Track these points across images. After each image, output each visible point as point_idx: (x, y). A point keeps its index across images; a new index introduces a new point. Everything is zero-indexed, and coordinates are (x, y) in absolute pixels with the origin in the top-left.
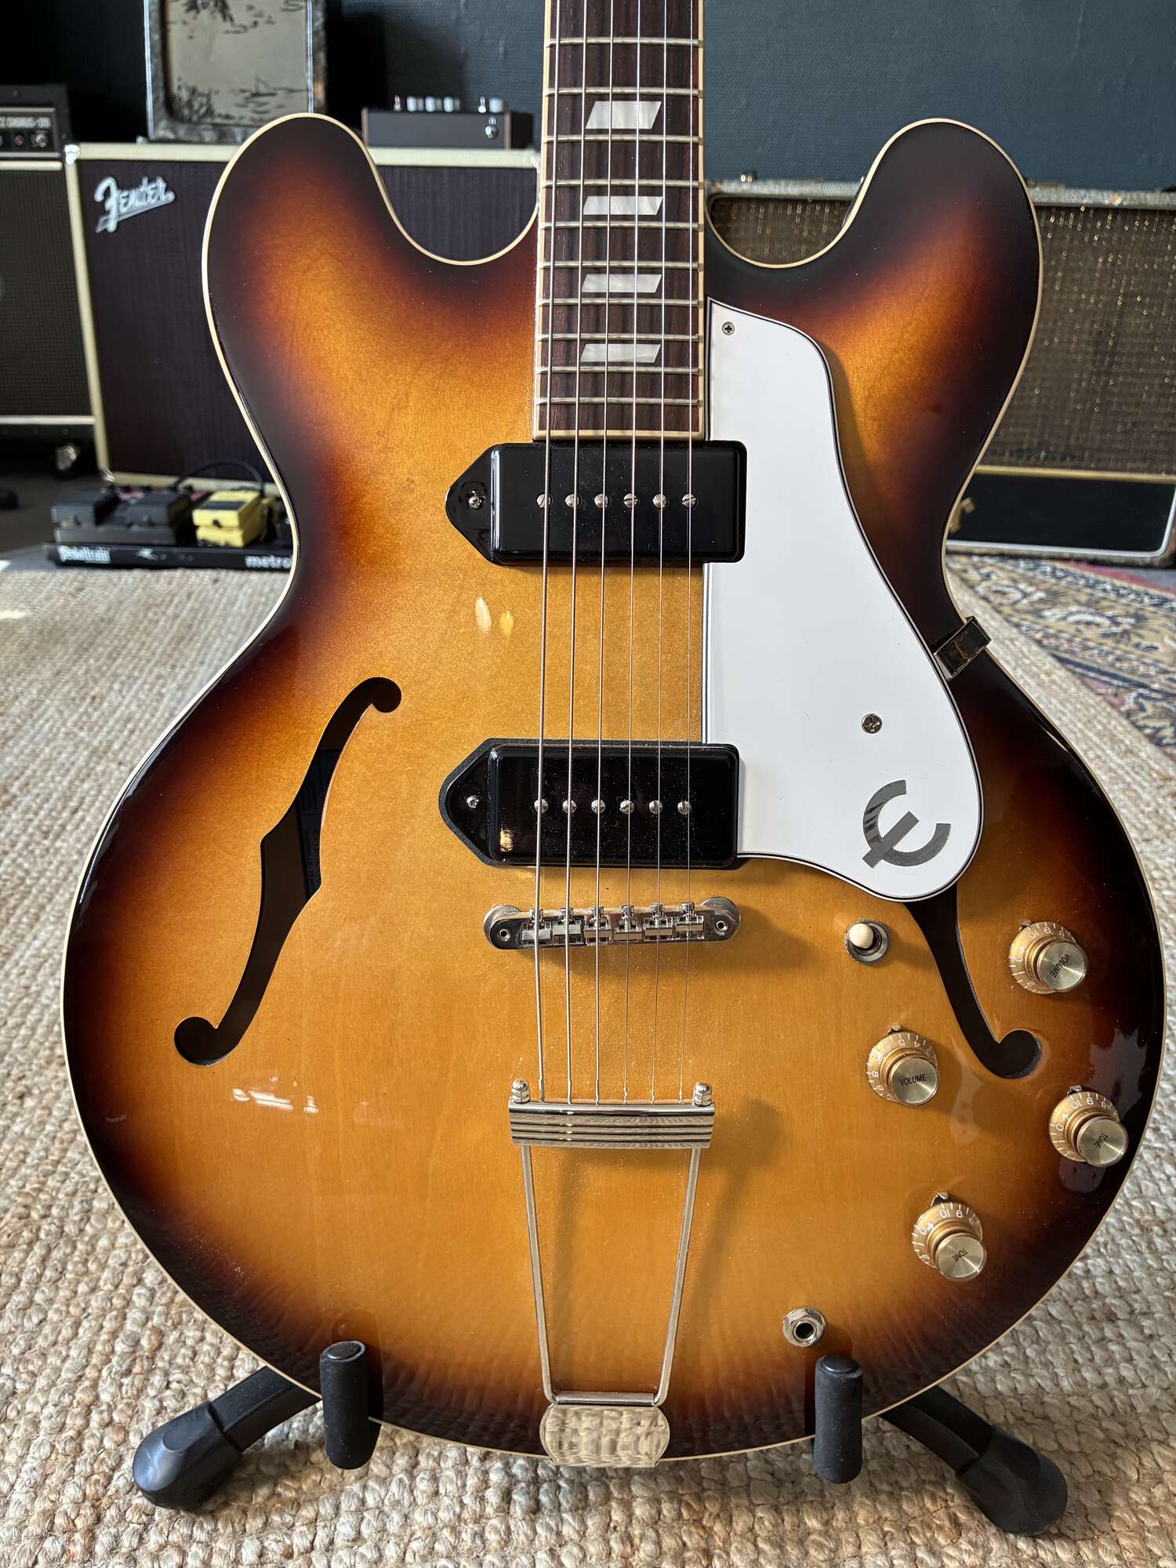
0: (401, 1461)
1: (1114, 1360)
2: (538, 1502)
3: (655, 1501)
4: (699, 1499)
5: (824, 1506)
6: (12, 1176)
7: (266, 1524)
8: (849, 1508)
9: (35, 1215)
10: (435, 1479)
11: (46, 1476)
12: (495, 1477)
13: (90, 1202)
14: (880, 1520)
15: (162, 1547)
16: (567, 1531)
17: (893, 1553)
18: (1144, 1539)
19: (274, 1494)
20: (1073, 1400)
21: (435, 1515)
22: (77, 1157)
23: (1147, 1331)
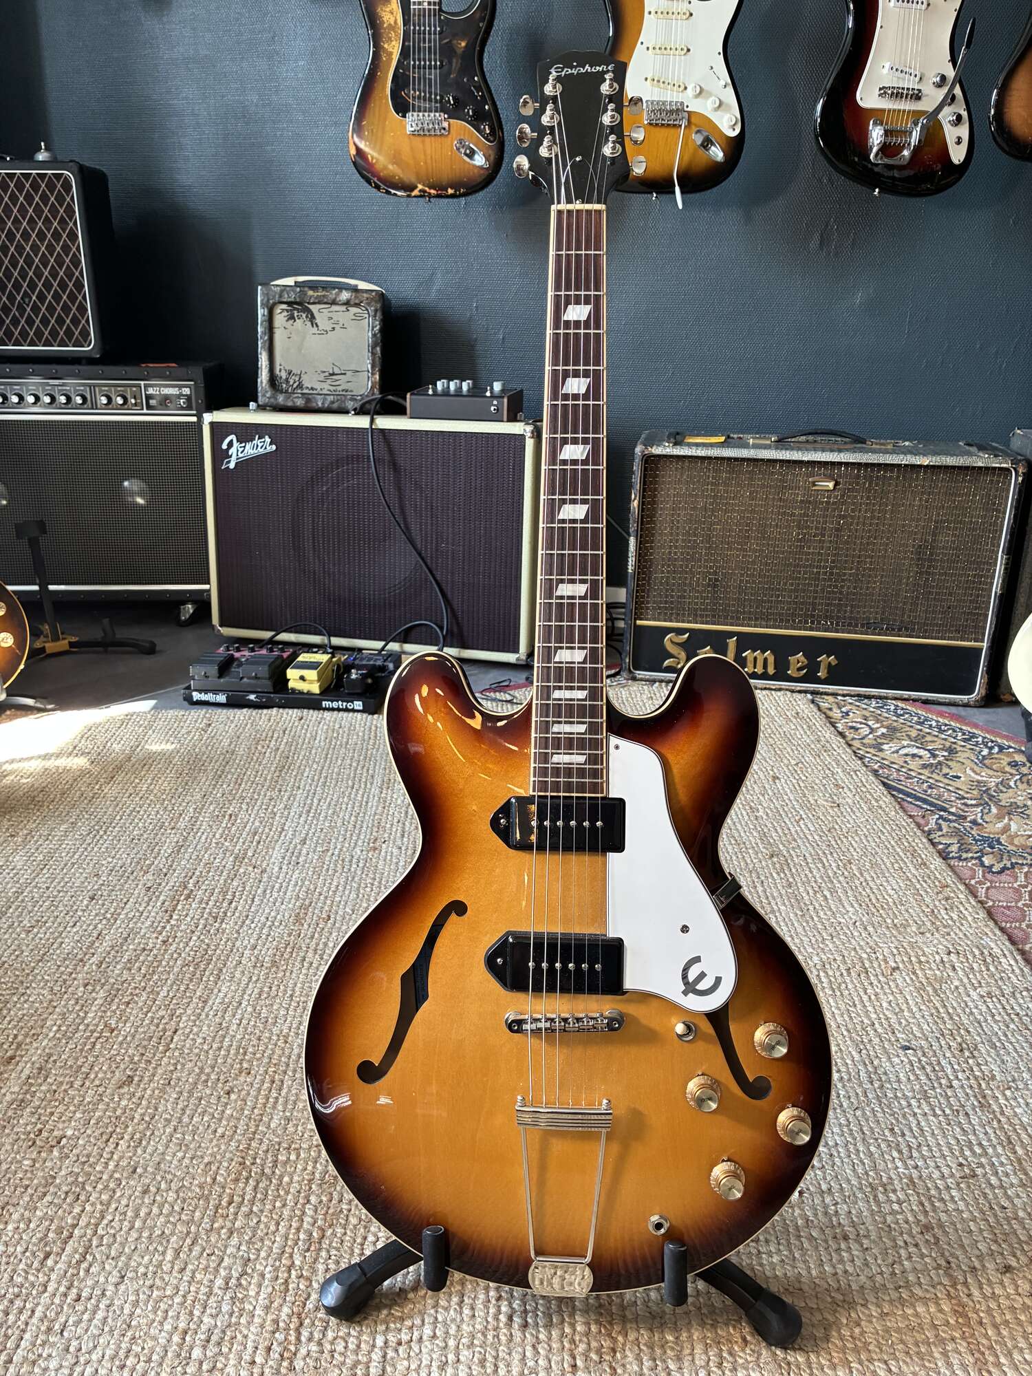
0: (455, 1299)
1: (843, 1261)
2: (526, 1322)
3: (588, 1324)
4: (611, 1324)
5: (676, 1329)
6: (231, 1140)
7: (387, 1328)
8: (689, 1331)
9: (248, 1163)
10: (473, 1309)
11: (272, 1303)
12: (504, 1309)
13: (276, 1156)
14: (705, 1337)
15: (335, 1339)
16: (541, 1336)
17: (711, 1353)
18: (845, 1353)
19: (390, 1313)
20: (817, 1281)
21: (473, 1326)
22: (265, 1130)
23: (865, 1246)
